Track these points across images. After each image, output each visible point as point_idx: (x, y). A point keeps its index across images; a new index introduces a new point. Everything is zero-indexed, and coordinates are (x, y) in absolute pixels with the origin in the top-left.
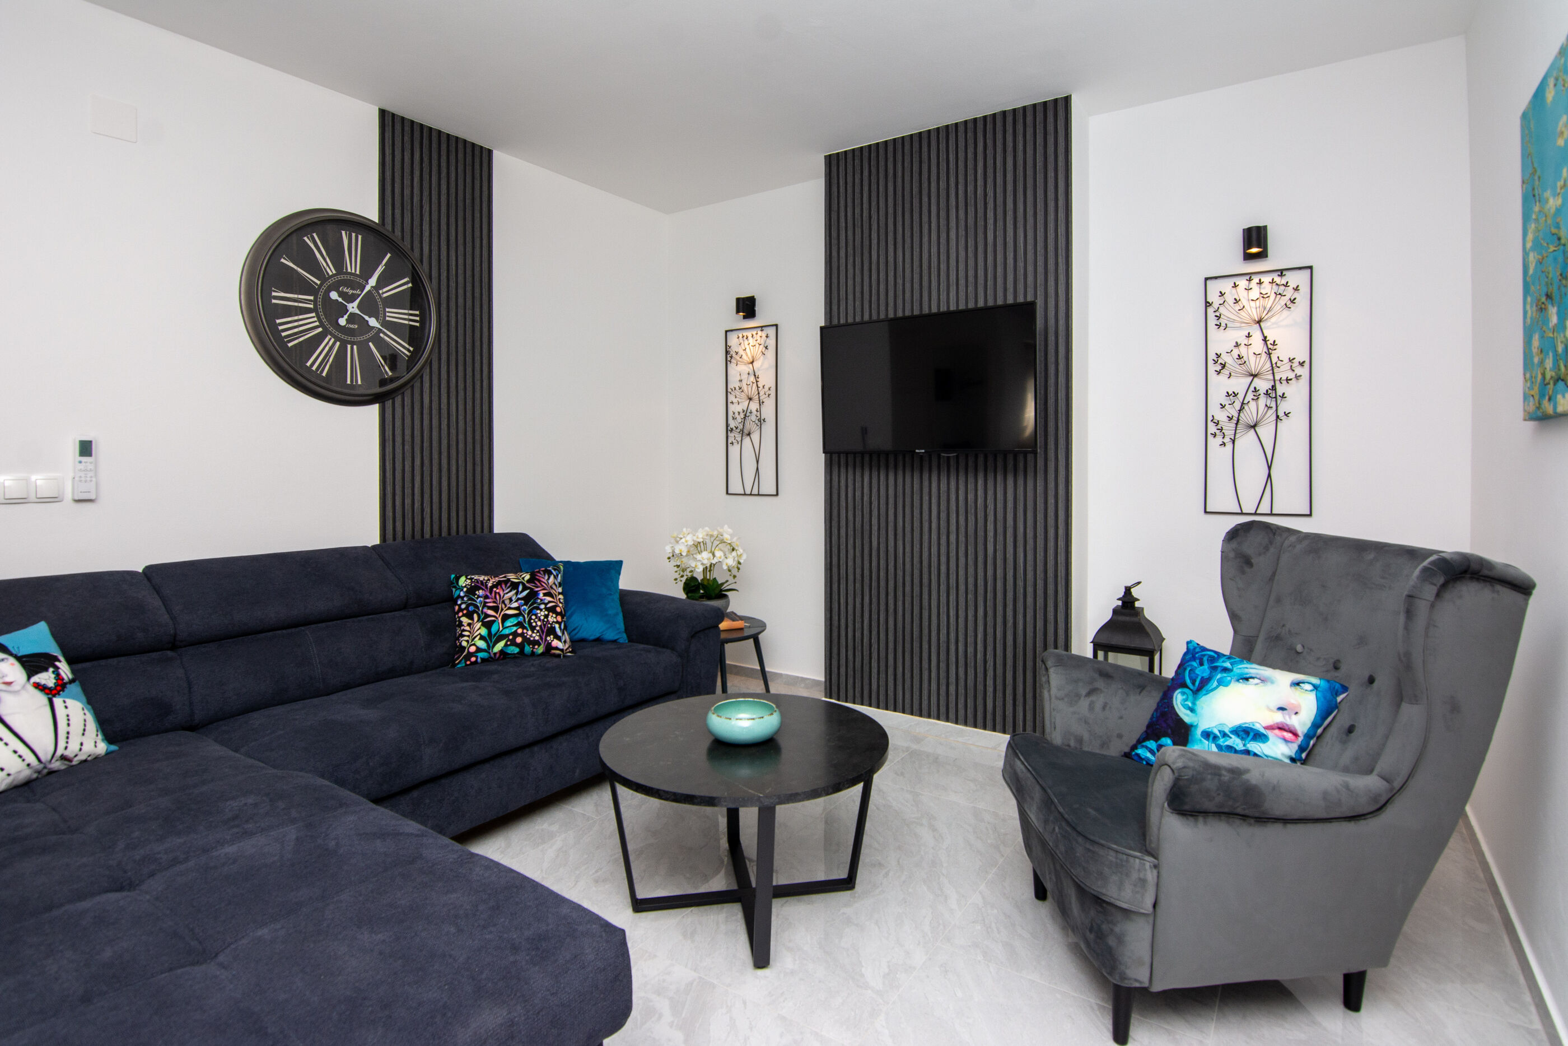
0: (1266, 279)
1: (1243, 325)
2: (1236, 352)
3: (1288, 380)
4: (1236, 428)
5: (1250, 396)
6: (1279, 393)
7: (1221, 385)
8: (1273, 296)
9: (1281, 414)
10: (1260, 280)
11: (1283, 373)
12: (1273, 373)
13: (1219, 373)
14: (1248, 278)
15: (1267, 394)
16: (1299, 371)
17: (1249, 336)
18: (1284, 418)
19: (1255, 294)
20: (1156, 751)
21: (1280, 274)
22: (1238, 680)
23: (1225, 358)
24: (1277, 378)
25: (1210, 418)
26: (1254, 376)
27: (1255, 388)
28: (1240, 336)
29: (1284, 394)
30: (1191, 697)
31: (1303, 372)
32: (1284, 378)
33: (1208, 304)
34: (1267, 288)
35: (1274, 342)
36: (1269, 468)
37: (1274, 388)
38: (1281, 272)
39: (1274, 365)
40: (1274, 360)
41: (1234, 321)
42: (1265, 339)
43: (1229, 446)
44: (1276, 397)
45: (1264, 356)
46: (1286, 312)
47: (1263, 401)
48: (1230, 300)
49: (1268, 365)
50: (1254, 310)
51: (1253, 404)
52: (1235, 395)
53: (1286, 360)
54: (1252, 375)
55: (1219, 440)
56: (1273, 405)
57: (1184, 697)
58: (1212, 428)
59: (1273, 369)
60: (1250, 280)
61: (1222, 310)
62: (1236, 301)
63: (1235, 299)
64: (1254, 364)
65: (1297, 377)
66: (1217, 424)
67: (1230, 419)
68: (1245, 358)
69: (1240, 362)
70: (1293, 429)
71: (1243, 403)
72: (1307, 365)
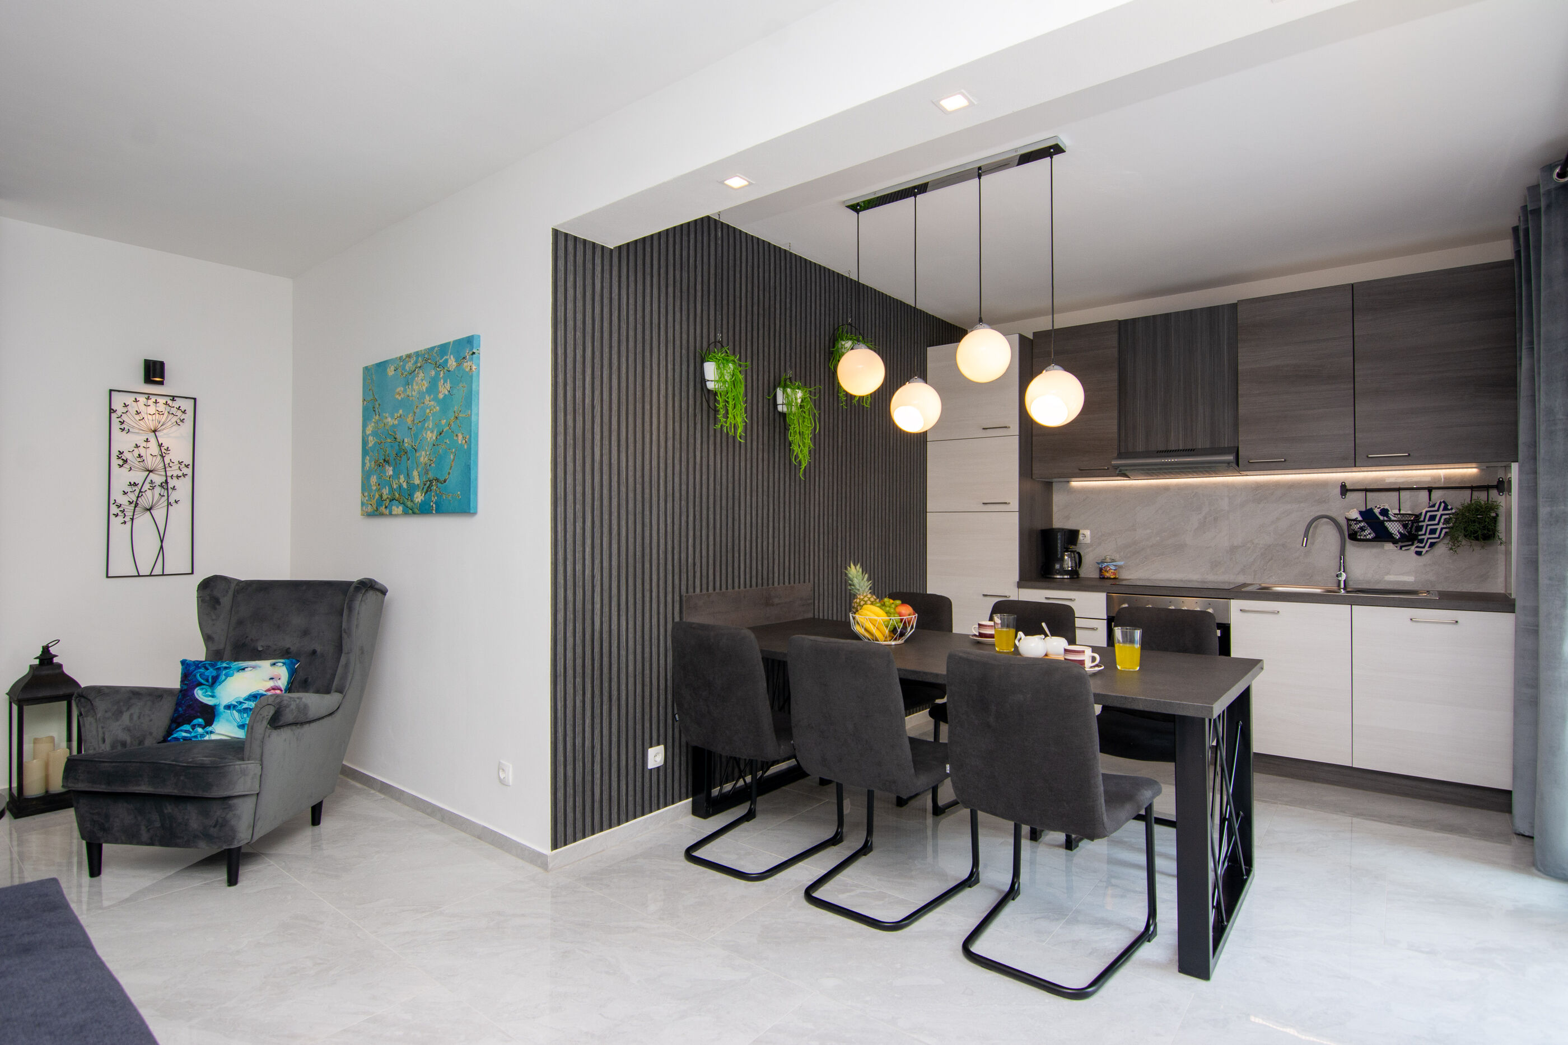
0: (162, 400)
1: (141, 432)
2: (136, 453)
3: (178, 477)
4: (135, 510)
5: (147, 486)
6: (171, 485)
7: (122, 478)
8: (166, 414)
9: (172, 500)
10: (156, 400)
11: (173, 471)
12: (166, 471)
13: (121, 466)
14: (147, 396)
15: (161, 486)
16: (185, 471)
17: (147, 441)
18: (174, 504)
19: (152, 410)
20: (191, 730)
21: (172, 398)
22: (238, 671)
23: (126, 455)
24: (169, 474)
25: (112, 501)
26: (151, 471)
27: (151, 481)
28: (140, 440)
29: (174, 487)
30: (209, 690)
31: (188, 471)
32: (175, 475)
33: (112, 411)
34: (161, 407)
35: (168, 448)
36: (162, 541)
37: (166, 482)
38: (173, 398)
39: (167, 466)
40: (167, 461)
41: (133, 427)
42: (160, 446)
43: (129, 524)
44: (168, 489)
45: (159, 457)
46: (176, 427)
47: (158, 490)
48: (132, 409)
49: (162, 465)
50: (151, 422)
51: (149, 493)
52: (135, 484)
53: (176, 462)
54: (148, 470)
55: (120, 519)
56: (166, 494)
57: (204, 691)
58: (114, 510)
59: (165, 468)
60: (148, 399)
61: (125, 417)
62: (138, 413)
63: (137, 411)
64: (150, 462)
65: (184, 475)
66: (119, 506)
67: (131, 503)
68: (144, 458)
69: (139, 460)
70: (180, 514)
71: (140, 491)
72: (191, 467)
